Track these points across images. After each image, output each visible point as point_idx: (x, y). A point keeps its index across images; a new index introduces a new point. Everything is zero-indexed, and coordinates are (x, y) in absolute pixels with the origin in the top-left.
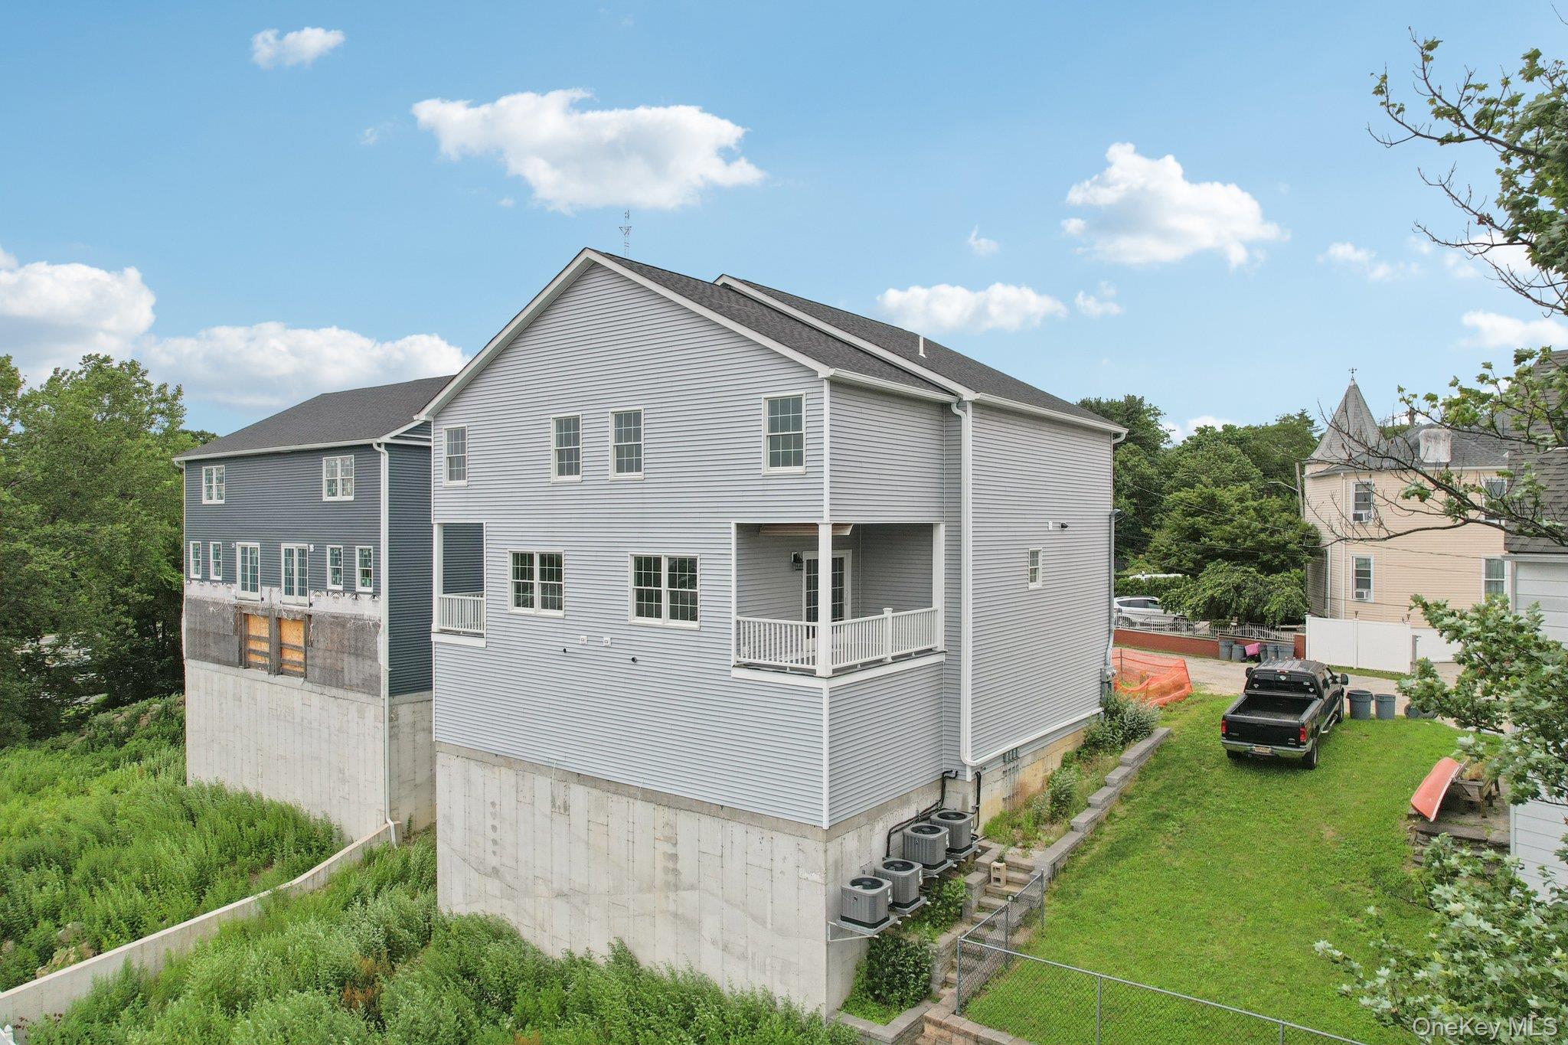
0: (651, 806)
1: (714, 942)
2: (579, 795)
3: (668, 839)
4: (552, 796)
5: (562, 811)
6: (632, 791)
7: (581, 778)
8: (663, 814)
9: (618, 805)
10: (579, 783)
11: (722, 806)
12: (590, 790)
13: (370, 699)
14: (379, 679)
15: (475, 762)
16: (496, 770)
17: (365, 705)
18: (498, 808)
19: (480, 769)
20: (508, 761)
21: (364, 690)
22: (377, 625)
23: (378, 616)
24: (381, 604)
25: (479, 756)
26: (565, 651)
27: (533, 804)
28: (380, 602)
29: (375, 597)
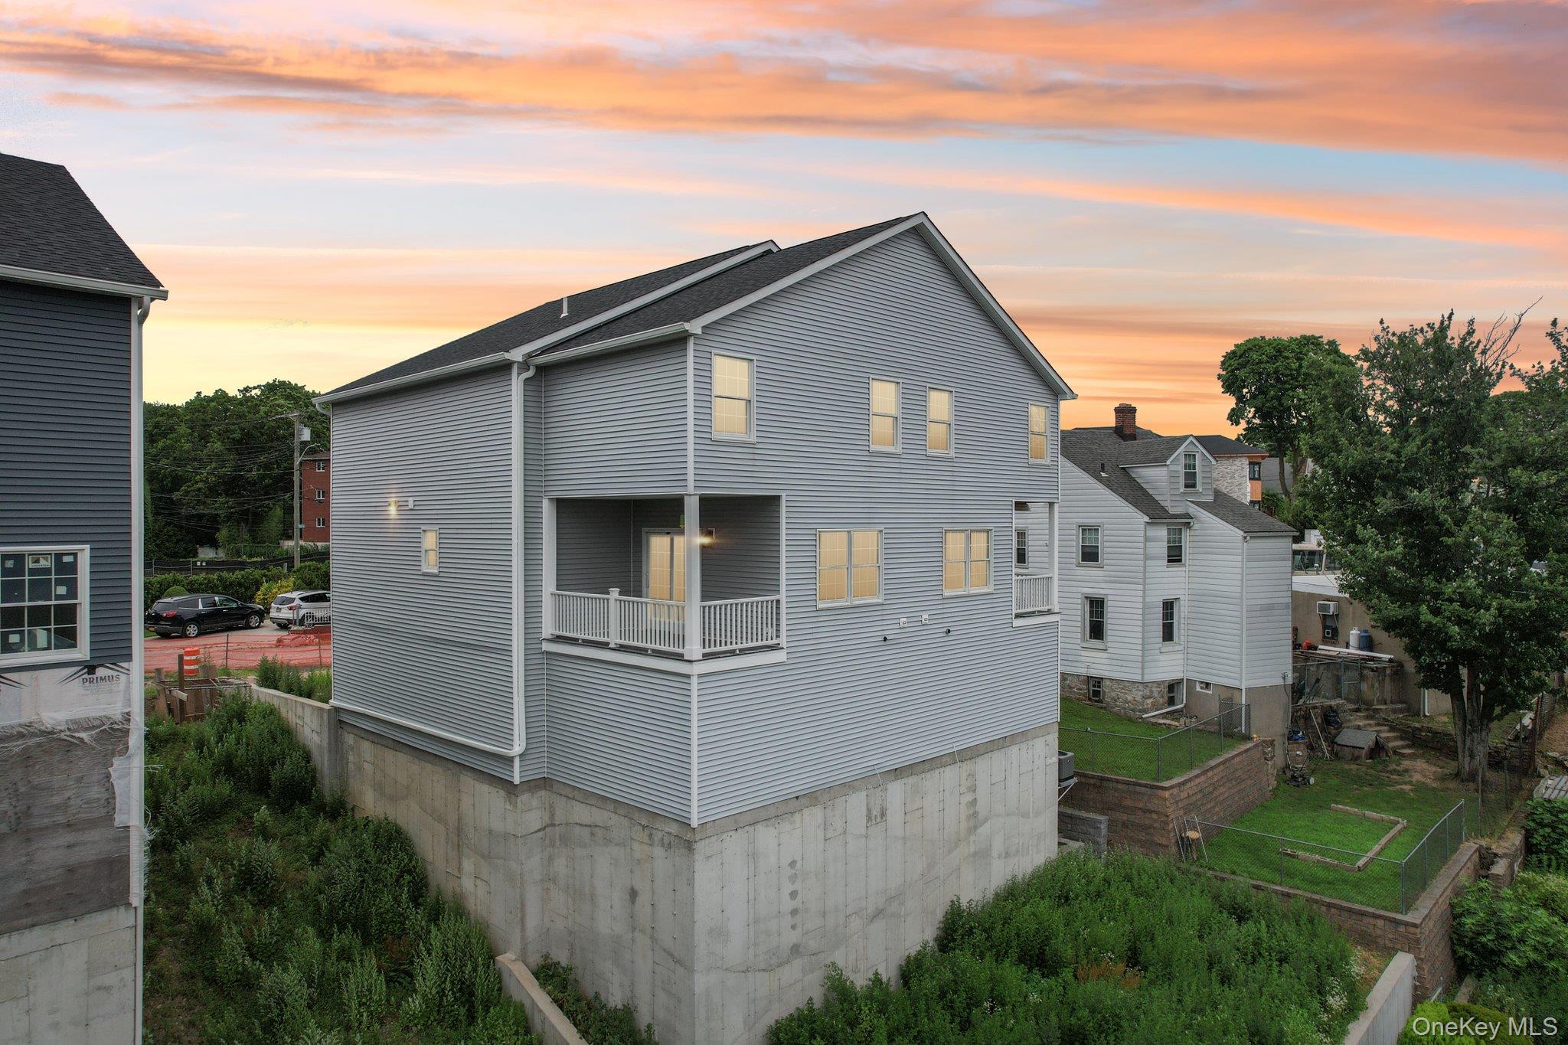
0: (958, 766)
2: (895, 794)
3: (969, 790)
4: (867, 808)
5: (879, 820)
7: (896, 773)
8: (964, 769)
9: (932, 781)
10: (896, 779)
12: (906, 781)
13: (64, 931)
14: (118, 865)
15: (764, 823)
16: (797, 816)
17: (34, 958)
18: (799, 865)
19: (772, 829)
20: (811, 798)
21: (30, 920)
22: (113, 735)
23: (116, 711)
24: (129, 682)
25: (772, 811)
26: (885, 639)
27: (845, 832)
28: (123, 677)
29: (101, 672)
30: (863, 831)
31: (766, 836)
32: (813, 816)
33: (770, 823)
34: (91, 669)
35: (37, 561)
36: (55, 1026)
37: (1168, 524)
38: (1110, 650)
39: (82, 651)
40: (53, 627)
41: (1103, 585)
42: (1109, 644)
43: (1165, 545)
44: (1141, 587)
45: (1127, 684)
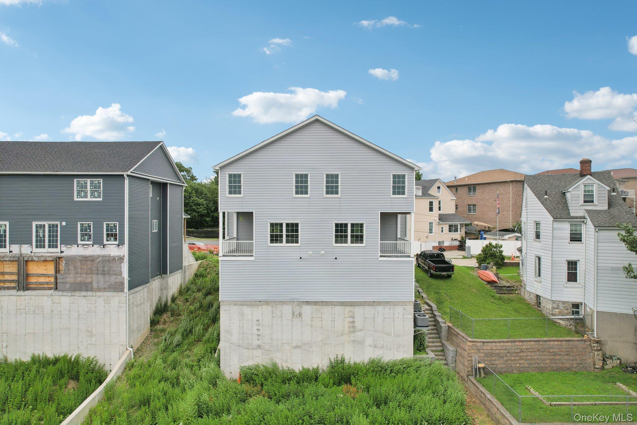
0: (343, 307)
1: (370, 346)
2: (307, 310)
3: (350, 317)
4: (292, 311)
5: (298, 316)
6: (334, 303)
7: (308, 303)
8: (348, 309)
9: (327, 310)
10: (307, 305)
11: (374, 302)
12: (313, 306)
13: (115, 294)
14: (122, 284)
15: (246, 306)
16: (260, 307)
17: (111, 297)
18: (261, 322)
19: (249, 308)
20: (267, 303)
21: (110, 290)
22: (121, 259)
23: (122, 255)
24: (124, 249)
25: (249, 303)
26: (301, 258)
27: (281, 317)
28: (123, 248)
29: (120, 246)
30: (291, 318)
31: (247, 310)
32: (267, 309)
33: (248, 306)
34: (119, 246)
35: (111, 225)
36: (114, 311)
37: (569, 222)
38: (542, 283)
39: (117, 243)
40: (114, 237)
41: (541, 251)
42: (542, 280)
43: (569, 232)
44: (550, 253)
45: (547, 300)
